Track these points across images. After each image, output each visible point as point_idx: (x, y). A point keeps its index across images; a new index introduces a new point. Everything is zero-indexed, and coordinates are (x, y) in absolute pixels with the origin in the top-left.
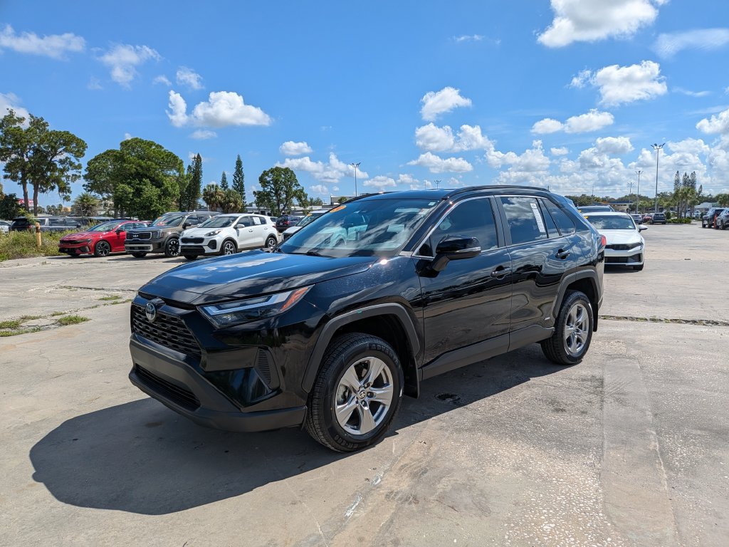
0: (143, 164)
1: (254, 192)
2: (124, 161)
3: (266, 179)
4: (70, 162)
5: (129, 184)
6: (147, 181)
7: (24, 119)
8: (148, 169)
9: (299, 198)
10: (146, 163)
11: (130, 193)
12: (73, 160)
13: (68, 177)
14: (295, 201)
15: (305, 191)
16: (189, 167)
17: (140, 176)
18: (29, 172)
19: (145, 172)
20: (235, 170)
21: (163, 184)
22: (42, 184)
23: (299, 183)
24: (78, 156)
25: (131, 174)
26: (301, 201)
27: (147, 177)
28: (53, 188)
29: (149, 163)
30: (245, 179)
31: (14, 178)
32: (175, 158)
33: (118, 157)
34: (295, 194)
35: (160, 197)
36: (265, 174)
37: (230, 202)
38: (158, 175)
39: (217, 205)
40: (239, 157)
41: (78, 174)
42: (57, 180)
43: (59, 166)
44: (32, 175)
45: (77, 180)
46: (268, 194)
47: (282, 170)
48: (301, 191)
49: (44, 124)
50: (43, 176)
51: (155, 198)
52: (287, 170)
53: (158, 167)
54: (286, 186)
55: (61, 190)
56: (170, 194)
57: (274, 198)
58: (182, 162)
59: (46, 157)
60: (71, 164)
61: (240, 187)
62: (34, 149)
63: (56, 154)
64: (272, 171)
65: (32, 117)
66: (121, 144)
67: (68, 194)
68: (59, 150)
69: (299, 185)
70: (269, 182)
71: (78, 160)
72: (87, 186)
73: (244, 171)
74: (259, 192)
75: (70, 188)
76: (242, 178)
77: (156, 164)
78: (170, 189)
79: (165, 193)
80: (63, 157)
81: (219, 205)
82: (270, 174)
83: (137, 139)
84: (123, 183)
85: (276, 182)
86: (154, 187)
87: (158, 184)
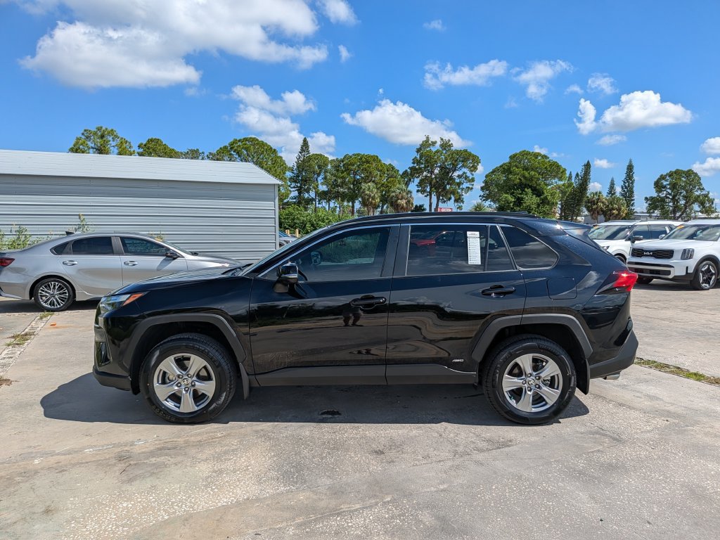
0: (526, 174)
1: (646, 198)
2: (511, 173)
3: (662, 183)
4: (466, 176)
5: (512, 194)
6: (529, 191)
7: (436, 142)
8: (531, 179)
9: (702, 204)
10: (529, 173)
11: (511, 202)
12: (469, 174)
13: (463, 189)
14: (696, 207)
15: (711, 195)
16: (577, 175)
17: (522, 186)
18: (434, 185)
19: (528, 182)
20: (625, 176)
21: (543, 193)
22: (443, 196)
23: (704, 186)
24: (472, 171)
25: (515, 185)
26: (704, 207)
27: (530, 187)
28: (450, 199)
29: (533, 173)
30: (635, 184)
31: (423, 191)
32: (558, 167)
33: (506, 169)
34: (697, 199)
35: (538, 205)
36: (662, 177)
37: (613, 209)
38: (540, 185)
39: (598, 213)
40: (631, 161)
41: (471, 186)
42: (453, 193)
43: (457, 180)
44: (435, 189)
45: (470, 192)
46: (663, 200)
47: (684, 172)
48: (706, 196)
49: (450, 145)
50: (444, 188)
51: (534, 206)
52: (689, 173)
53: (541, 177)
54: (687, 192)
55: (456, 201)
56: (549, 202)
57: (671, 204)
58: (565, 170)
59: (448, 173)
60: (466, 178)
61: (628, 194)
62: (440, 167)
63: (455, 170)
64: (671, 174)
65: (442, 139)
66: (511, 157)
67: (461, 204)
68: (459, 166)
69: (703, 189)
70: (665, 187)
71: (473, 175)
72: (483, 196)
73: (635, 177)
74: (652, 198)
75: (463, 199)
76: (632, 183)
77: (539, 174)
78: (549, 198)
79: (544, 202)
80: (460, 173)
81: (601, 212)
82: (668, 178)
83: (525, 151)
84: (507, 193)
85: (674, 186)
86: (534, 196)
87: (538, 192)
